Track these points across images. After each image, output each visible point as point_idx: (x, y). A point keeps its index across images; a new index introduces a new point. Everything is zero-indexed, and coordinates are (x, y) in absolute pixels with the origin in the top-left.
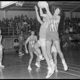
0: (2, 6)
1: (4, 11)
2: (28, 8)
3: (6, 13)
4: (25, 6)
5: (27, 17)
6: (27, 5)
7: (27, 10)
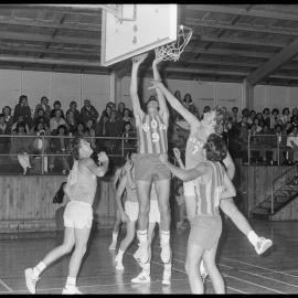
0: (107, 59)
1: (112, 77)
2: (197, 71)
3: (118, 84)
4: (189, 62)
5: (191, 101)
6: (197, 58)
7: (192, 76)
